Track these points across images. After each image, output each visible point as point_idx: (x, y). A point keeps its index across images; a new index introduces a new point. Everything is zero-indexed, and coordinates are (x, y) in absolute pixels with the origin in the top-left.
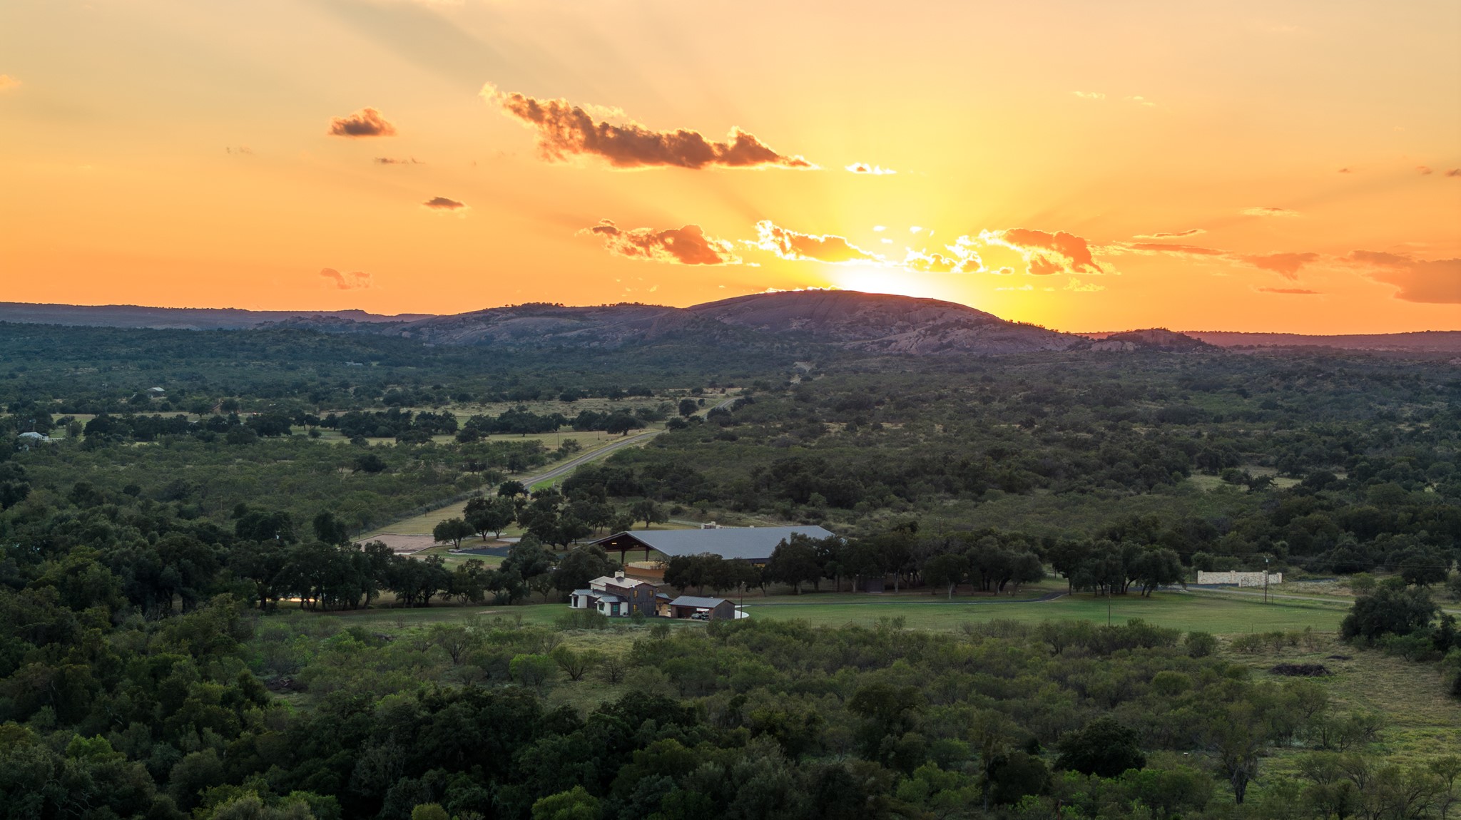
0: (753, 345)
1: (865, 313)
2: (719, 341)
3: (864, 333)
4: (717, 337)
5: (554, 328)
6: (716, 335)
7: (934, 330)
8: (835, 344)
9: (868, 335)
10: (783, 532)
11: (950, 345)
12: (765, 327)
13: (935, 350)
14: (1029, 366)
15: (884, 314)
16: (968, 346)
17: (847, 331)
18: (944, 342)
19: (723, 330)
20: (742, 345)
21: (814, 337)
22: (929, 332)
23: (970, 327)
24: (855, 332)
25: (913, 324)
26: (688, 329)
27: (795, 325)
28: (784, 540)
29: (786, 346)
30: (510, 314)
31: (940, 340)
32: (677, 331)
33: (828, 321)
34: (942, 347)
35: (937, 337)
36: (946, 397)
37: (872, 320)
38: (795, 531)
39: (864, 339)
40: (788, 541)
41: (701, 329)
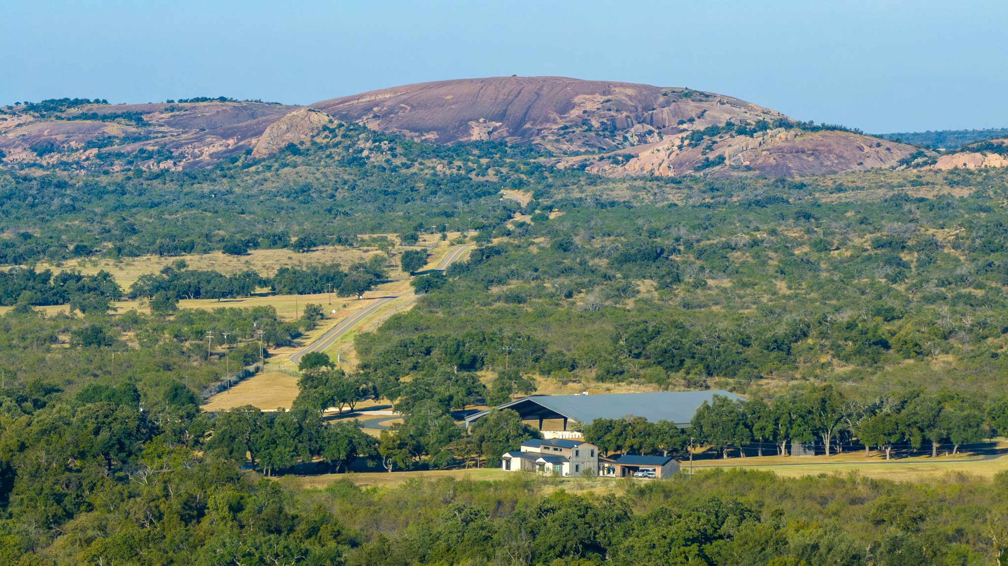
0: (421, 164)
1: (585, 112)
2: (368, 157)
3: (585, 144)
4: (365, 153)
5: (97, 138)
6: (362, 150)
7: (696, 138)
8: (542, 160)
9: (592, 146)
10: (706, 397)
11: (721, 159)
12: (432, 136)
13: (697, 169)
14: (852, 194)
15: (612, 113)
16: (748, 163)
17: (557, 141)
18: (712, 156)
19: (374, 141)
20: (403, 164)
21: (509, 150)
22: (686, 142)
23: (751, 134)
24: (570, 141)
25: (659, 128)
26: (318, 140)
27: (477, 133)
28: (706, 402)
29: (470, 164)
30: (25, 118)
31: (704, 153)
32: (302, 143)
33: (528, 125)
34: (708, 164)
35: (700, 148)
36: (762, 241)
37: (595, 123)
38: (717, 393)
39: (586, 152)
40: (710, 404)
41: (339, 139)
